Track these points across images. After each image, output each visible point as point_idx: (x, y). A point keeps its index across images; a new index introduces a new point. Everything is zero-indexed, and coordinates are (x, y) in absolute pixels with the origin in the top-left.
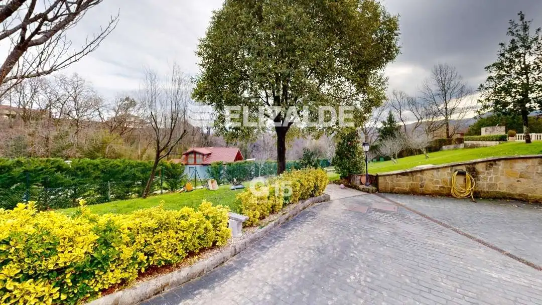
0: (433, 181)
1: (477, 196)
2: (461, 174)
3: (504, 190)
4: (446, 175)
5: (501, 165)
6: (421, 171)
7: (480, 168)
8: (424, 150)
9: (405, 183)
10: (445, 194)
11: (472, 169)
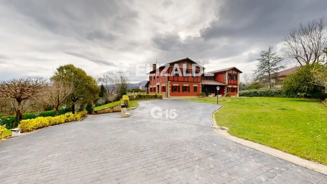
0: (106, 110)
1: (113, 112)
2: (111, 108)
3: (117, 110)
4: (109, 109)
5: (116, 106)
6: (105, 109)
7: (114, 107)
8: (112, 101)
9: (102, 111)
10: (109, 112)
11: (113, 107)
